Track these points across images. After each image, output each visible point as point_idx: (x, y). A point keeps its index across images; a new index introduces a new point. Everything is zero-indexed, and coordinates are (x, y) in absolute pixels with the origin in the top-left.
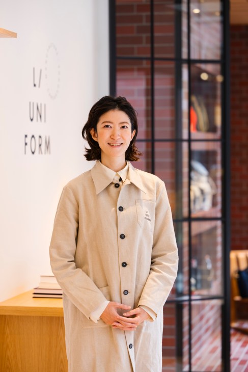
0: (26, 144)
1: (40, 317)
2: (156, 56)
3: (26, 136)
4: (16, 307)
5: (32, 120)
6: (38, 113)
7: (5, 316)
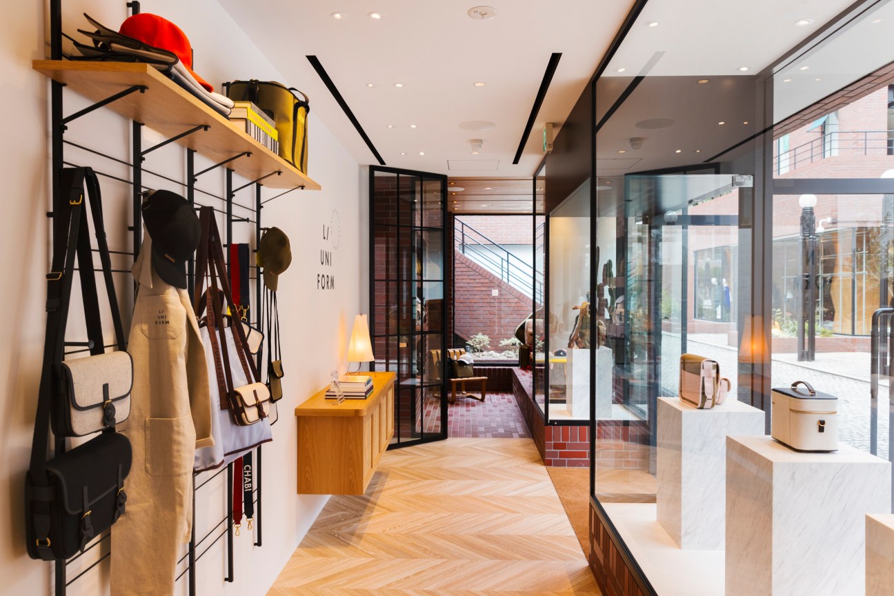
0: (319, 281)
1: (333, 417)
2: (400, 224)
3: (319, 275)
4: (315, 410)
5: (322, 263)
6: (326, 259)
7: (305, 417)
